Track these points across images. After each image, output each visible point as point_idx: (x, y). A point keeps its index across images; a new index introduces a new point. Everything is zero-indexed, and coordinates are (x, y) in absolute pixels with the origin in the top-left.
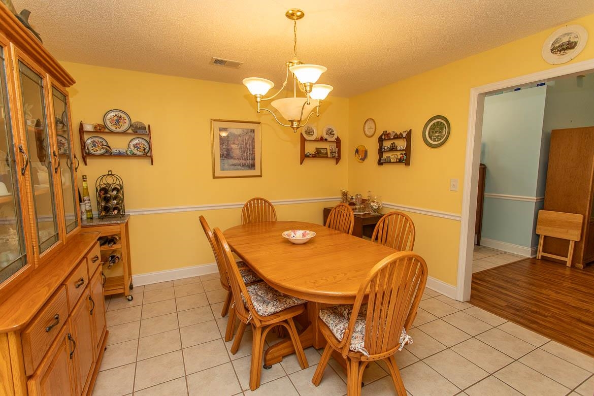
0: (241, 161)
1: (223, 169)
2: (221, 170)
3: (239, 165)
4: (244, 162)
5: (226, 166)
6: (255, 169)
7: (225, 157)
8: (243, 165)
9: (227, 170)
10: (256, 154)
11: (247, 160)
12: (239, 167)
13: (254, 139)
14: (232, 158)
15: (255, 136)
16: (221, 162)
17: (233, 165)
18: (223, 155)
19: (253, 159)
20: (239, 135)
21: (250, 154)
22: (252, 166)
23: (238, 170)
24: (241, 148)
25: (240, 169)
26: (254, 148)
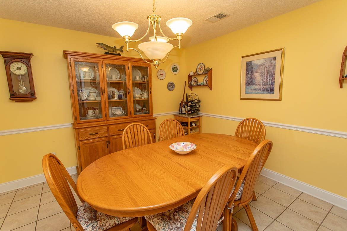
0: (261, 86)
1: (246, 93)
2: (245, 94)
3: (260, 89)
4: (264, 87)
5: (250, 91)
6: (273, 93)
7: (249, 84)
8: (263, 90)
9: (250, 94)
10: (275, 80)
11: (267, 85)
12: (260, 91)
13: (275, 65)
14: (254, 84)
15: (277, 63)
16: (246, 87)
17: (254, 90)
18: (248, 82)
19: (273, 84)
20: (261, 65)
21: (270, 80)
22: (272, 91)
23: (258, 93)
24: (262, 75)
25: (260, 93)
26: (274, 74)
